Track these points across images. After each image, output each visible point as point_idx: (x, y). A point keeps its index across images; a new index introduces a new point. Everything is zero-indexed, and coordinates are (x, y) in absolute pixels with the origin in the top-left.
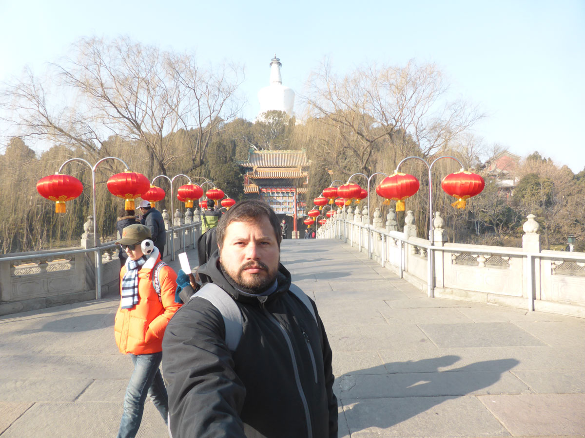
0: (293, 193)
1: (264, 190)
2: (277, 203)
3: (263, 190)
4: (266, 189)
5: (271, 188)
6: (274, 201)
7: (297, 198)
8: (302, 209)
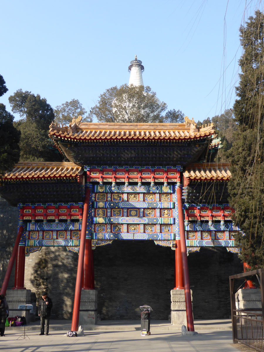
0: (174, 184)
1: (96, 176)
2: (130, 211)
3: (93, 175)
4: (102, 172)
5: (115, 172)
6: (121, 205)
7: (185, 197)
8: (198, 228)
